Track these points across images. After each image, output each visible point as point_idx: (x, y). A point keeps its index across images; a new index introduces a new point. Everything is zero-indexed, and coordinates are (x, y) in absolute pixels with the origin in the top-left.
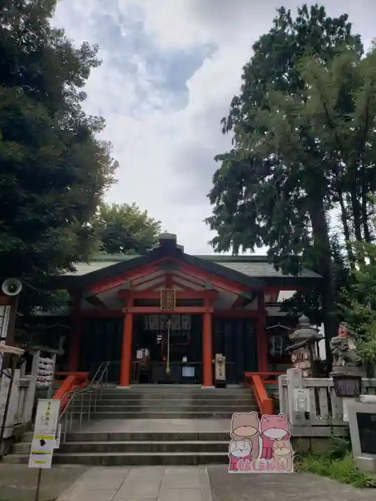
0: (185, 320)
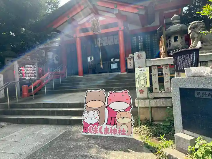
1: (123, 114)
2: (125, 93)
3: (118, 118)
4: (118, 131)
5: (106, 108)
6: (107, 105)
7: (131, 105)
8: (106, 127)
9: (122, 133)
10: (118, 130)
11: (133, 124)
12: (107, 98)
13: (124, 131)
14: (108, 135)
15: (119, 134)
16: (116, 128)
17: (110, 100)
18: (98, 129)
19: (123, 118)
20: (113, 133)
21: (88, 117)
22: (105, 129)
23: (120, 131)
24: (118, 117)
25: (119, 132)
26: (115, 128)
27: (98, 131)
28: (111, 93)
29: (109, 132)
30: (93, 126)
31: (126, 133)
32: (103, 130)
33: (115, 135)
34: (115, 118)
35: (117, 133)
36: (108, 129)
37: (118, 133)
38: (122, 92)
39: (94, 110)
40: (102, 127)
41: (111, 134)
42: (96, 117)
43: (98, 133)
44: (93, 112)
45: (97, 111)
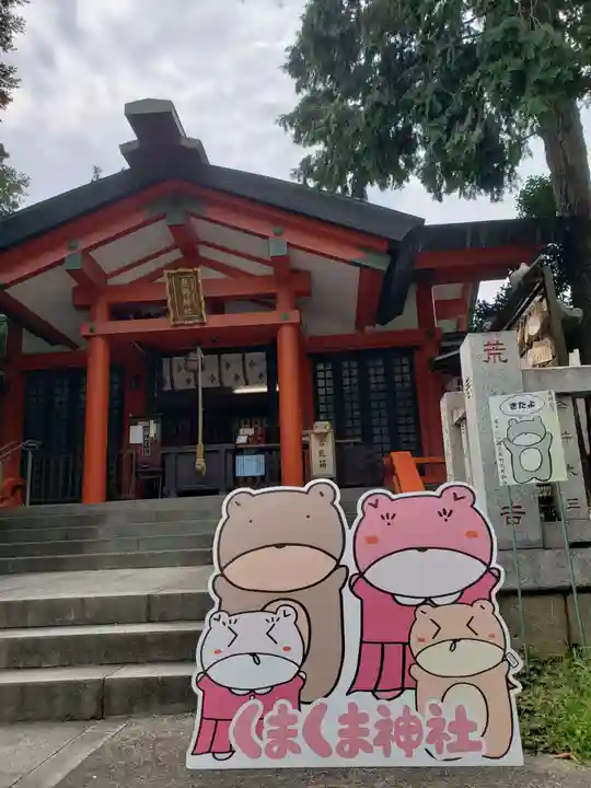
0: (252, 364)
1: (453, 619)
2: (456, 498)
3: (423, 645)
4: (426, 730)
5: (346, 590)
6: (353, 570)
7: (494, 565)
8: (352, 707)
9: (454, 738)
10: (424, 723)
12: (350, 534)
13: (462, 724)
14: (362, 760)
15: (432, 749)
16: (413, 712)
17: (372, 540)
18: (299, 726)
19: (455, 641)
20: (394, 745)
21: (235, 648)
22: (342, 720)
23: (437, 723)
24: (422, 640)
25: (436, 737)
26: (407, 709)
27: (300, 740)
28: (373, 501)
29: (369, 739)
30: (267, 709)
31: (474, 736)
32: (330, 730)
33: (409, 755)
34: (404, 644)
35: (418, 742)
36: (365, 718)
37: (429, 741)
38: (437, 493)
39: (272, 607)
40: (323, 707)
41: (387, 753)
42: (287, 649)
43: (297, 750)
44: (269, 616)
45: (289, 610)
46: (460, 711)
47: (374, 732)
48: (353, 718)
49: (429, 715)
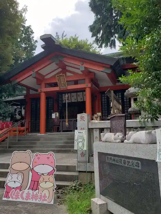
2: (51, 155)
3: (41, 182)
4: (39, 197)
5: (30, 171)
6: (32, 168)
7: (55, 168)
8: (28, 192)
9: (43, 199)
10: (39, 195)
11: (55, 189)
13: (45, 196)
14: (29, 201)
15: (39, 200)
16: (38, 194)
18: (20, 194)
19: (46, 182)
20: (34, 199)
22: (26, 194)
23: (41, 196)
24: (41, 181)
26: (36, 193)
27: (20, 197)
28: (36, 155)
29: (30, 198)
30: (15, 191)
31: (46, 199)
32: (24, 195)
33: (36, 201)
34: (38, 182)
35: (38, 199)
36: (30, 194)
37: (39, 199)
38: (47, 154)
39: (18, 173)
40: (24, 191)
42: (20, 181)
43: (19, 198)
44: (17, 175)
45: (21, 174)
46: (45, 194)
47: (31, 196)
48: (28, 194)
49: (40, 194)
